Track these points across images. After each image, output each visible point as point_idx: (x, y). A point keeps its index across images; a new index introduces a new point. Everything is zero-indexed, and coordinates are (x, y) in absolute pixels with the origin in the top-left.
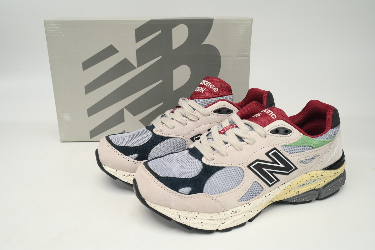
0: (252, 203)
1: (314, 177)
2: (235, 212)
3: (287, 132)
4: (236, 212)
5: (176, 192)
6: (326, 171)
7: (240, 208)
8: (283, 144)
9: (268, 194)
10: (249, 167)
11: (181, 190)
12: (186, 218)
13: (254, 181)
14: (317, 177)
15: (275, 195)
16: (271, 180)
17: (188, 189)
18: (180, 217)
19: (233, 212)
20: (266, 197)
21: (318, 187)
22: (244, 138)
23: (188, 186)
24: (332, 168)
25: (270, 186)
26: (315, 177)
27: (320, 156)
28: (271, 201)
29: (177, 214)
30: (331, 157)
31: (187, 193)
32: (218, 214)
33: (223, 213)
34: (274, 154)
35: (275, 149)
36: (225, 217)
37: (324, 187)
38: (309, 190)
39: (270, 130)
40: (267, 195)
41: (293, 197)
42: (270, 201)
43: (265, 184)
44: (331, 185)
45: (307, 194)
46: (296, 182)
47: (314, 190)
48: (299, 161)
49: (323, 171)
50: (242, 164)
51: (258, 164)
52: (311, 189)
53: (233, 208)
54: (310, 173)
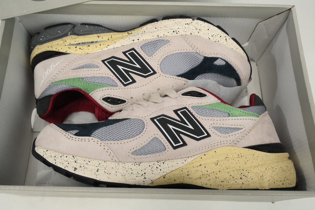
0: (155, 37)
1: (80, 48)
2: (175, 32)
3: (108, 100)
4: (174, 32)
5: (229, 62)
6: (64, 51)
7: (168, 35)
8: (115, 88)
9: (134, 41)
11: (224, 63)
12: (221, 37)
13: (151, 57)
14: (76, 47)
15: (127, 39)
16: (132, 55)
17: (218, 63)
18: (226, 39)
19: (177, 32)
20: (138, 40)
21: (74, 36)
23: (216, 66)
25: (133, 49)
26: (78, 48)
27: (72, 68)
28: (130, 34)
29: (228, 43)
30: (56, 65)
31: (219, 59)
32: (191, 34)
33: (186, 34)
34: (126, 80)
35: (125, 85)
36: (185, 29)
37: (66, 35)
38: (85, 36)
39: (125, 103)
40: (136, 41)
41: (104, 32)
43: (139, 52)
44: (57, 36)
45: (90, 32)
46: (102, 47)
47: (78, 35)
48: (99, 68)
49: (67, 52)
50: (161, 76)
51: (145, 74)
52: (82, 37)
53: (176, 36)
54: (83, 53)
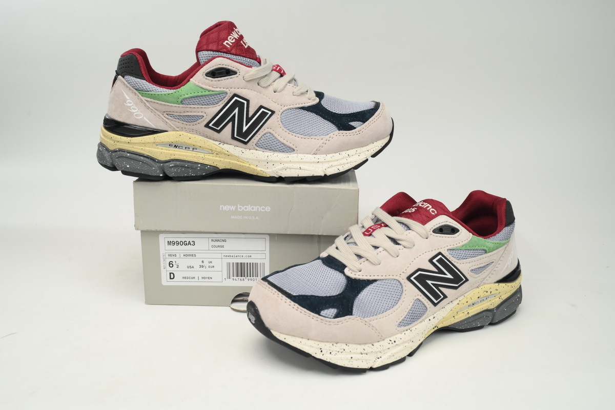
0: (413, 329)
1: (487, 292)
2: (393, 341)
3: (454, 231)
4: (395, 342)
5: (317, 315)
7: (399, 336)
8: (449, 247)
9: (433, 316)
10: (409, 278)
11: (323, 313)
12: (331, 353)
13: (415, 298)
14: (491, 292)
15: (440, 318)
16: (437, 297)
17: (333, 311)
18: (321, 351)
19: (390, 342)
20: (430, 320)
21: (492, 307)
22: (399, 240)
23: (333, 307)
24: (508, 280)
25: (435, 305)
26: (489, 293)
27: (493, 264)
29: (318, 347)
30: (506, 265)
31: (332, 317)
32: (373, 345)
33: (379, 343)
34: (440, 261)
35: (440, 253)
36: (382, 349)
37: (498, 307)
38: (482, 310)
39: (433, 229)
40: (431, 318)
41: (461, 322)
42: (434, 327)
43: (429, 303)
44: (506, 304)
45: (478, 317)
46: (464, 301)
47: (487, 310)
48: (470, 269)
49: (497, 284)
50: (399, 275)
51: (420, 274)
52: (484, 309)
53: (390, 337)
54: (482, 287)
